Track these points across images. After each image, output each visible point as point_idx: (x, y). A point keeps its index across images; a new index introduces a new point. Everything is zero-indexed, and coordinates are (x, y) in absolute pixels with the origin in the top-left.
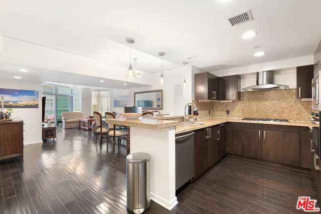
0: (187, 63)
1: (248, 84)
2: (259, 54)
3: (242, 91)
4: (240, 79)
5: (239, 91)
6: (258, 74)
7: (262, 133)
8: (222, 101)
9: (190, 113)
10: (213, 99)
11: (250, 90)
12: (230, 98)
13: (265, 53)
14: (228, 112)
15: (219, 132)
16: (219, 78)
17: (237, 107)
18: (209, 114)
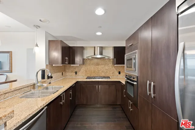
0: (39, 27)
2: (99, 34)
3: (85, 58)
4: (84, 50)
6: (95, 47)
7: (98, 87)
8: (72, 65)
10: (66, 64)
11: (90, 58)
12: (78, 63)
13: (102, 33)
14: (76, 73)
16: (70, 47)
17: (82, 69)
18: (62, 75)
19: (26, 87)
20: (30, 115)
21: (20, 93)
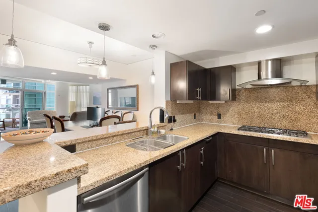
0: (156, 47)
1: (246, 78)
2: (264, 29)
3: (237, 87)
4: (235, 71)
5: (233, 88)
6: (259, 63)
7: (268, 152)
8: (211, 102)
9: (162, 120)
10: (197, 99)
11: (249, 86)
12: (222, 97)
13: (273, 27)
14: (219, 116)
15: (202, 152)
16: (205, 70)
17: (231, 109)
18: (195, 118)
19: (137, 132)
20: (116, 174)
21: (129, 138)
